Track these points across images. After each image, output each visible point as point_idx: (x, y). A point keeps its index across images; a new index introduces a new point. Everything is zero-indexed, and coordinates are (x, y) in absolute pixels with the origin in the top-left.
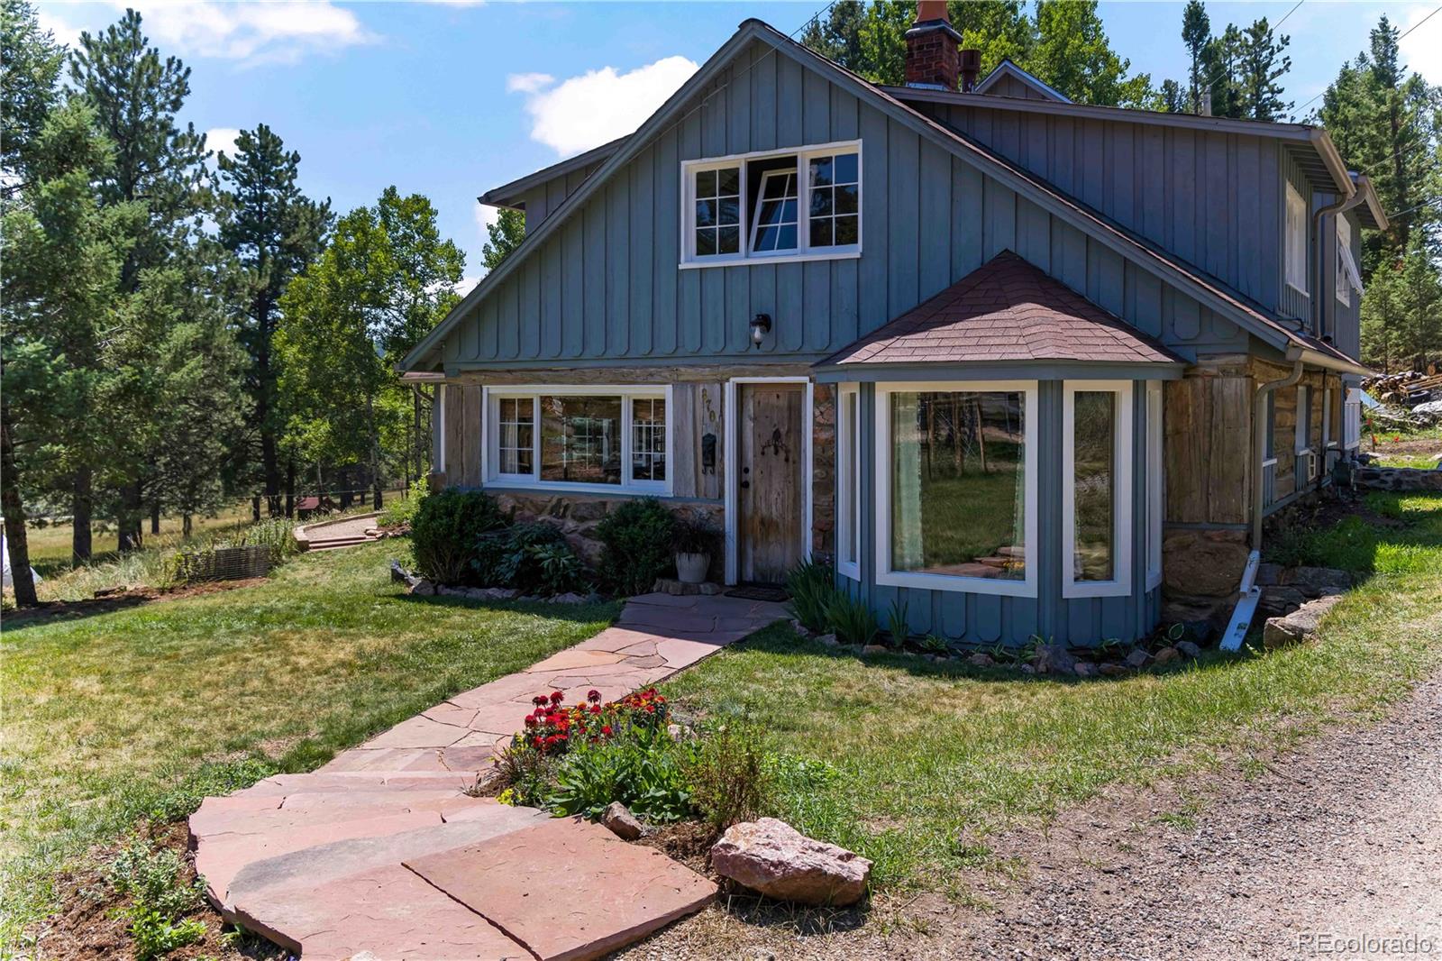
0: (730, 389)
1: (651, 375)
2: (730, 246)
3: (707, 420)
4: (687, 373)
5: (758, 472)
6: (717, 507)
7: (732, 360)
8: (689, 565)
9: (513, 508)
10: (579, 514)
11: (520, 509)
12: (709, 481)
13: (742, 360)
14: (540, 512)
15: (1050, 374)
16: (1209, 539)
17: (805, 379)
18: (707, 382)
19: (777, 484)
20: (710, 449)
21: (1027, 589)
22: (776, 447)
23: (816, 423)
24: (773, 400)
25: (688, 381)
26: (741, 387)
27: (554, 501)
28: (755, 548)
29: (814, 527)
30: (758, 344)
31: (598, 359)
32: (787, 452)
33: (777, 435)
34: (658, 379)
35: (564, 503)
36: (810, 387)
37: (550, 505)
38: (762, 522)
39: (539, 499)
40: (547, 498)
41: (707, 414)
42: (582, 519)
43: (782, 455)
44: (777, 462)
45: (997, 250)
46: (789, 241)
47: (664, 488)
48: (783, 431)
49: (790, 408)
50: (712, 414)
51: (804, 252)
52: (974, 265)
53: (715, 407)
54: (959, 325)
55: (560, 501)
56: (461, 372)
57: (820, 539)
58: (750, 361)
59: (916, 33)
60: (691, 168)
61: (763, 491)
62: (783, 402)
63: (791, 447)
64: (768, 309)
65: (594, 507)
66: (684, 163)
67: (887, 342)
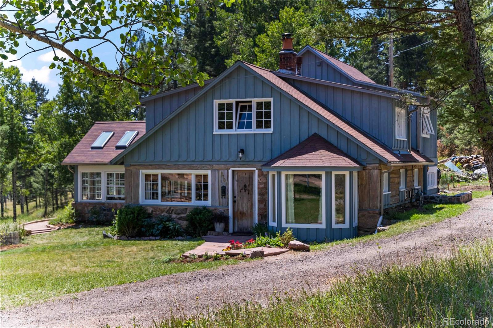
0: (230, 172)
1: (203, 167)
2: (230, 127)
3: (223, 181)
4: (216, 167)
5: (239, 198)
6: (226, 208)
7: (231, 163)
8: (219, 227)
9: (152, 211)
10: (178, 212)
11: (155, 211)
12: (224, 200)
13: (234, 163)
14: (163, 211)
15: (329, 170)
16: (370, 213)
17: (255, 169)
18: (222, 169)
19: (245, 201)
20: (224, 190)
21: (323, 226)
22: (245, 190)
23: (258, 182)
24: (244, 175)
25: (216, 169)
26: (233, 171)
27: (168, 208)
28: (238, 221)
29: (258, 214)
30: (241, 158)
31: (184, 161)
32: (249, 191)
33: (245, 186)
34: (205, 168)
35: (172, 209)
36: (257, 171)
37: (166, 210)
38: (241, 213)
39: (162, 208)
40: (165, 207)
41: (223, 180)
42: (179, 214)
43: (247, 192)
44: (245, 194)
45: (313, 133)
46: (249, 126)
47: (208, 203)
48: (247, 185)
49: (249, 178)
50: (224, 180)
51: (254, 130)
52: (306, 137)
53: (226, 177)
54: (304, 156)
55: (170, 208)
56: (131, 165)
57: (260, 217)
58: (238, 163)
59: (283, 53)
60: (216, 102)
61: (241, 203)
62: (247, 176)
63: (250, 190)
64: (243, 147)
65: (183, 210)
66: (214, 101)
67: (284, 160)
